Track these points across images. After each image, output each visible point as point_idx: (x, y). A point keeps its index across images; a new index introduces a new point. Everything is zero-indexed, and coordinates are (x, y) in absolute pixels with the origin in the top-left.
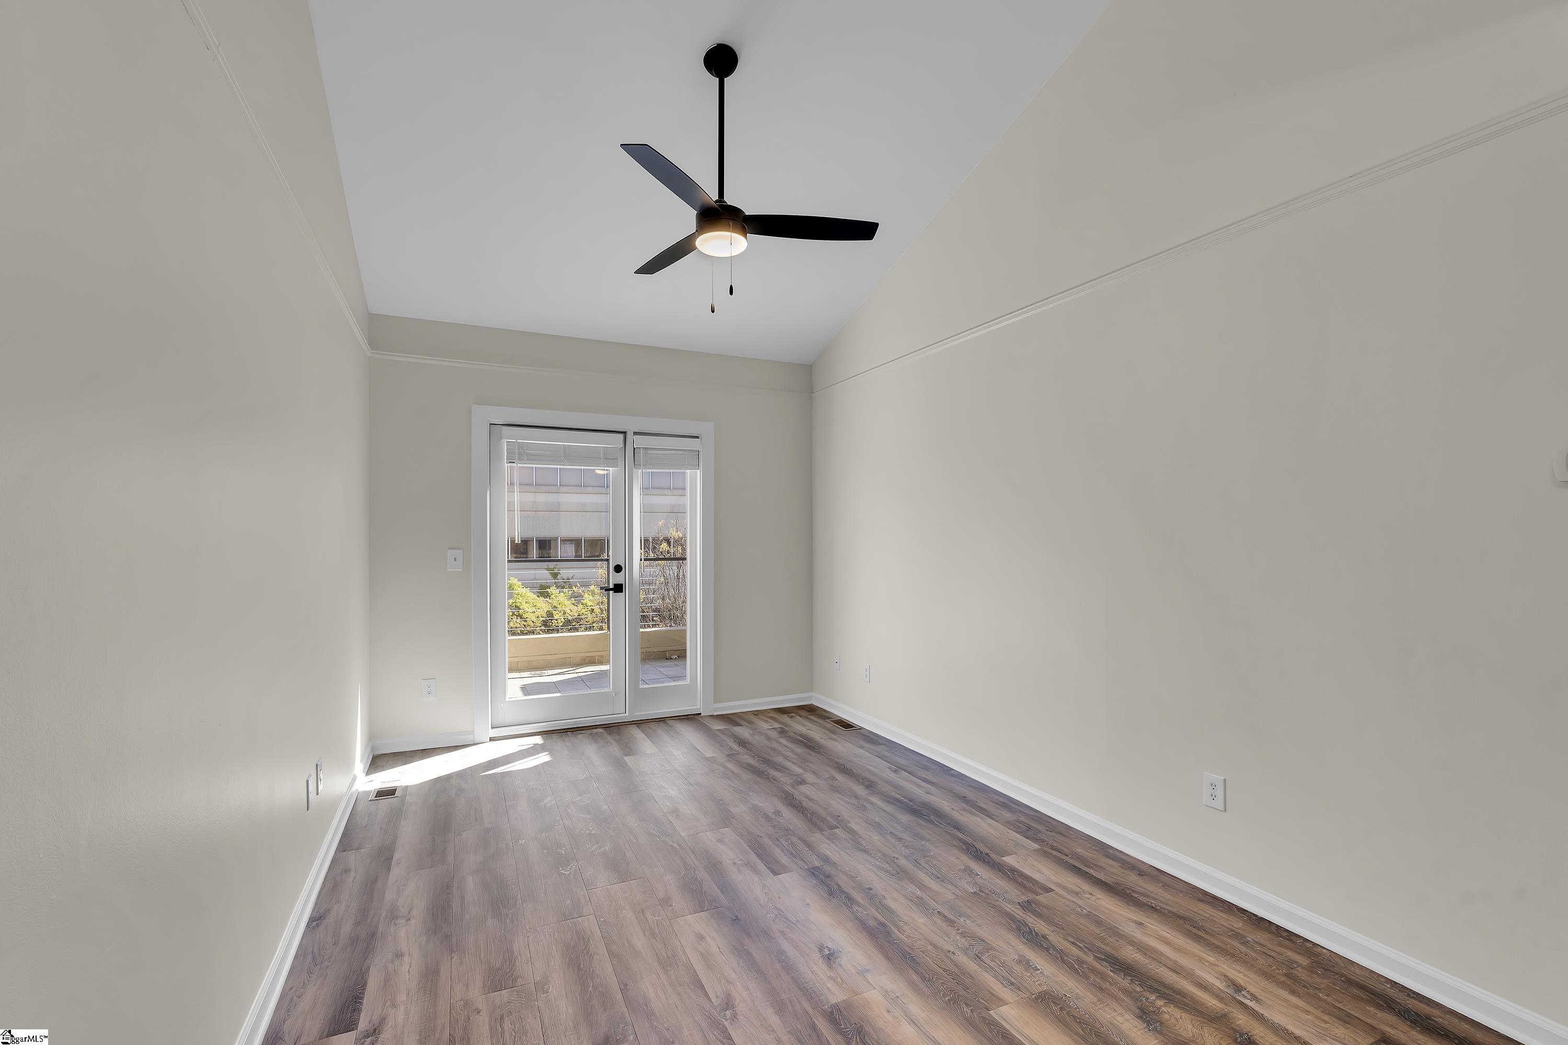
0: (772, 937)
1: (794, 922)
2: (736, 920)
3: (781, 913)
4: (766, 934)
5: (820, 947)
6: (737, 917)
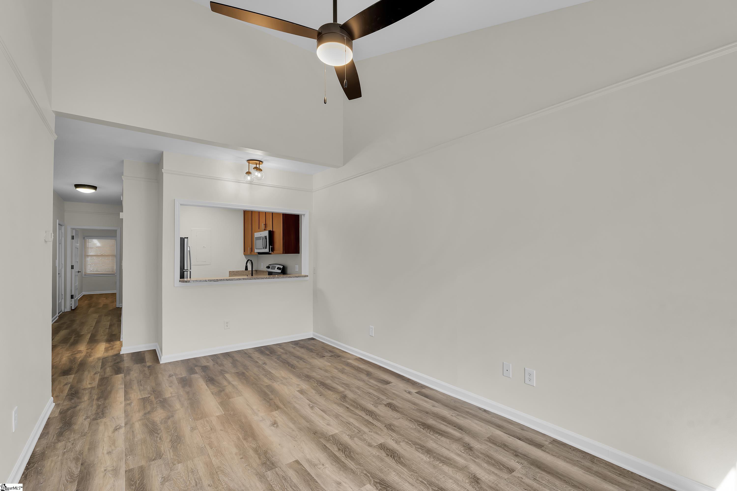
0: (298, 428)
1: (288, 436)
2: (315, 433)
3: (294, 439)
4: (300, 429)
5: (278, 427)
6: (315, 434)
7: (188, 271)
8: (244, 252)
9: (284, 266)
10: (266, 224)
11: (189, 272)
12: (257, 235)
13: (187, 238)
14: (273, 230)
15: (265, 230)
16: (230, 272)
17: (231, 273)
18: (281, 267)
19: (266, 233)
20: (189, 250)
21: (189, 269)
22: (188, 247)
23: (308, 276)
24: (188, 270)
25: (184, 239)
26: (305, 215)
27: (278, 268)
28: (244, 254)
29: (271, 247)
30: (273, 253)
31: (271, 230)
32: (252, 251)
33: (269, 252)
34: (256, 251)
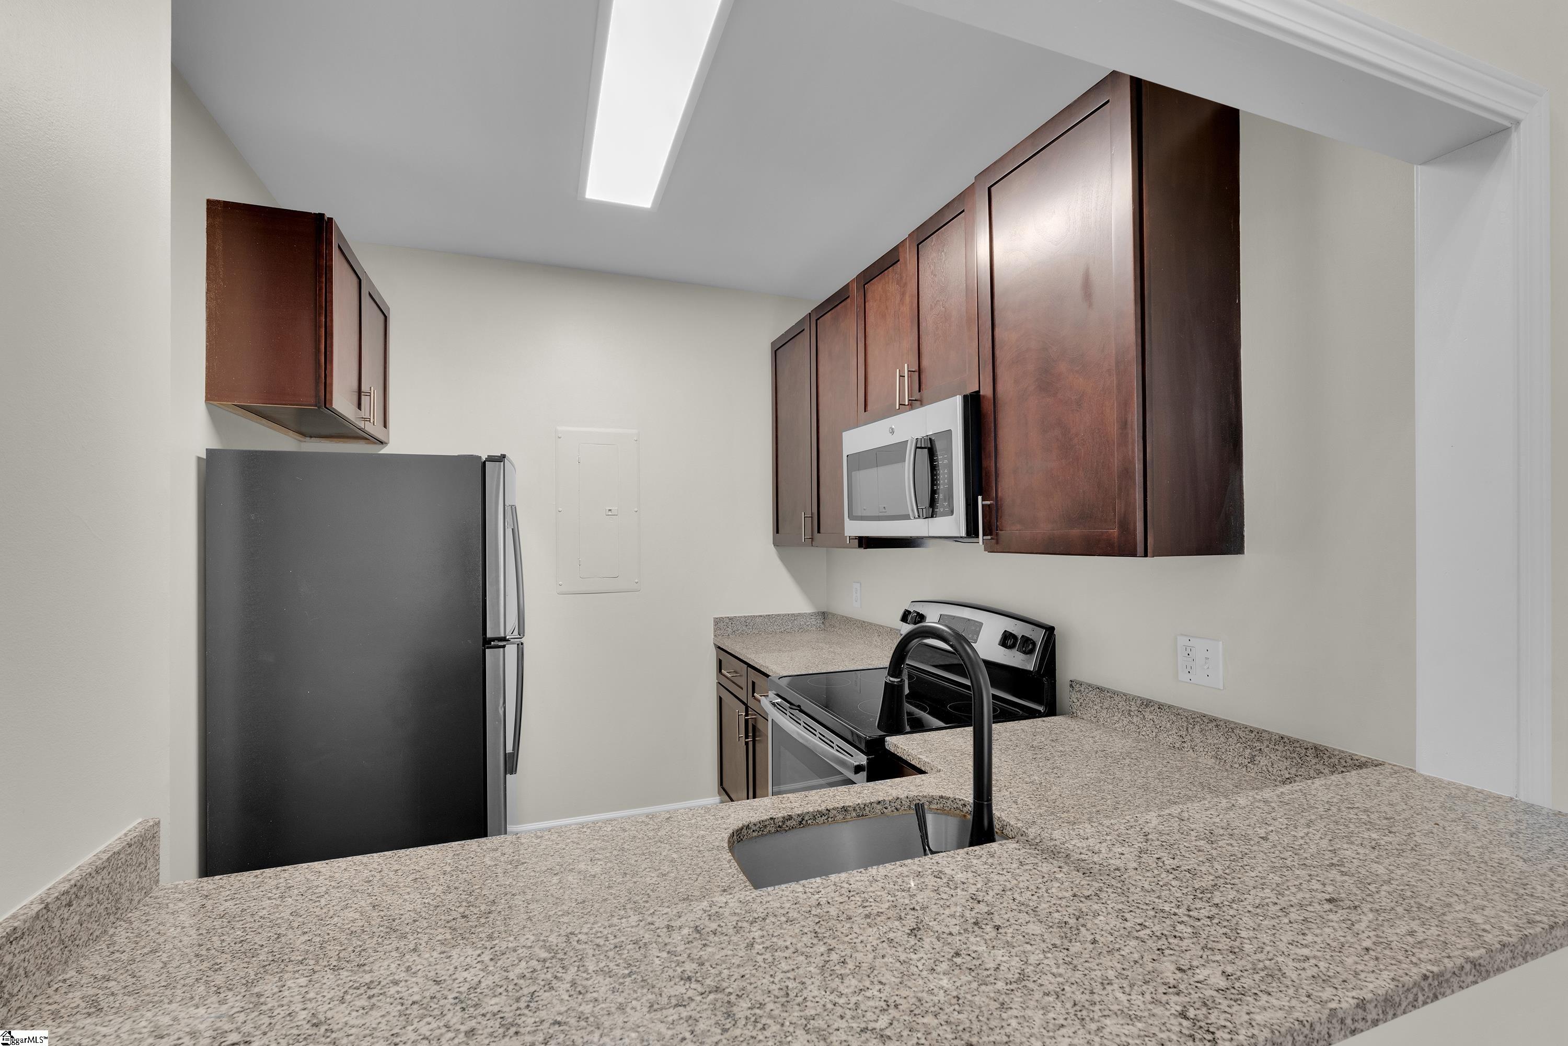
7: (505, 646)
8: (778, 532)
9: (1050, 630)
10: (919, 369)
11: (511, 650)
12: (858, 439)
13: (501, 458)
14: (1002, 389)
15: (915, 402)
16: (718, 621)
17: (721, 625)
18: (1038, 636)
19: (945, 417)
21: (512, 631)
24: (505, 638)
25: (484, 463)
27: (1008, 640)
28: (776, 544)
29: (983, 500)
30: (997, 543)
31: (979, 392)
32: (819, 532)
33: (963, 534)
34: (854, 528)
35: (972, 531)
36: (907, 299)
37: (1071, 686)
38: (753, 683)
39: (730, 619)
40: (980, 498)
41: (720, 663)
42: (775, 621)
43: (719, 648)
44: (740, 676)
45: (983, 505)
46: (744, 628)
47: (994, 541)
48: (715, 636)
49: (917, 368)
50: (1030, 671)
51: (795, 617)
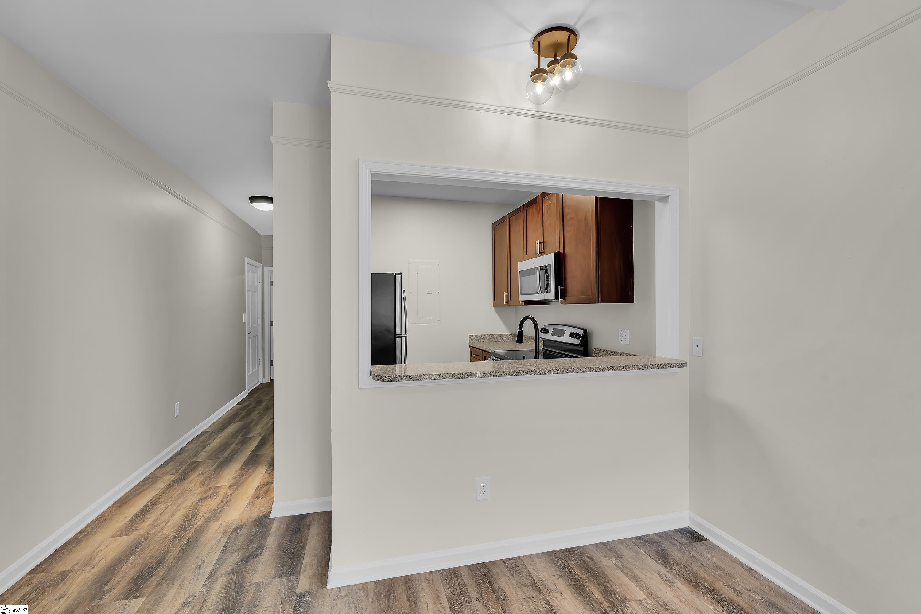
7: (401, 337)
8: (495, 301)
9: (585, 331)
10: (544, 242)
11: (403, 339)
12: (523, 265)
13: (400, 274)
14: (566, 252)
15: (542, 253)
16: (470, 336)
17: (472, 338)
18: (581, 332)
19: (549, 260)
20: (403, 297)
21: (404, 332)
22: (402, 291)
23: (686, 363)
24: (401, 334)
25: (395, 275)
26: (670, 199)
27: (572, 335)
28: (494, 305)
29: (560, 287)
30: (565, 301)
31: (560, 251)
32: (510, 300)
33: (554, 298)
34: (522, 298)
35: (557, 297)
36: (540, 217)
37: (593, 350)
38: (485, 357)
39: (476, 336)
40: (559, 286)
41: (472, 353)
42: (494, 337)
43: (471, 346)
44: (480, 356)
45: (560, 289)
46: (481, 339)
47: (564, 300)
48: (469, 342)
49: (543, 241)
50: (578, 344)
51: (502, 335)
